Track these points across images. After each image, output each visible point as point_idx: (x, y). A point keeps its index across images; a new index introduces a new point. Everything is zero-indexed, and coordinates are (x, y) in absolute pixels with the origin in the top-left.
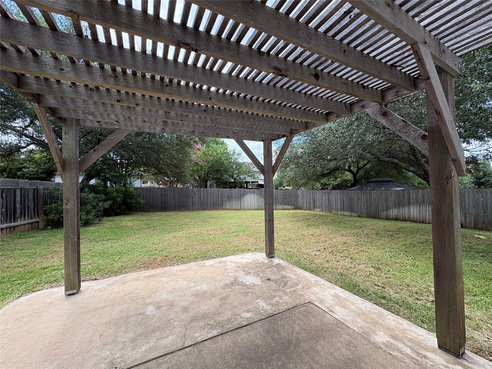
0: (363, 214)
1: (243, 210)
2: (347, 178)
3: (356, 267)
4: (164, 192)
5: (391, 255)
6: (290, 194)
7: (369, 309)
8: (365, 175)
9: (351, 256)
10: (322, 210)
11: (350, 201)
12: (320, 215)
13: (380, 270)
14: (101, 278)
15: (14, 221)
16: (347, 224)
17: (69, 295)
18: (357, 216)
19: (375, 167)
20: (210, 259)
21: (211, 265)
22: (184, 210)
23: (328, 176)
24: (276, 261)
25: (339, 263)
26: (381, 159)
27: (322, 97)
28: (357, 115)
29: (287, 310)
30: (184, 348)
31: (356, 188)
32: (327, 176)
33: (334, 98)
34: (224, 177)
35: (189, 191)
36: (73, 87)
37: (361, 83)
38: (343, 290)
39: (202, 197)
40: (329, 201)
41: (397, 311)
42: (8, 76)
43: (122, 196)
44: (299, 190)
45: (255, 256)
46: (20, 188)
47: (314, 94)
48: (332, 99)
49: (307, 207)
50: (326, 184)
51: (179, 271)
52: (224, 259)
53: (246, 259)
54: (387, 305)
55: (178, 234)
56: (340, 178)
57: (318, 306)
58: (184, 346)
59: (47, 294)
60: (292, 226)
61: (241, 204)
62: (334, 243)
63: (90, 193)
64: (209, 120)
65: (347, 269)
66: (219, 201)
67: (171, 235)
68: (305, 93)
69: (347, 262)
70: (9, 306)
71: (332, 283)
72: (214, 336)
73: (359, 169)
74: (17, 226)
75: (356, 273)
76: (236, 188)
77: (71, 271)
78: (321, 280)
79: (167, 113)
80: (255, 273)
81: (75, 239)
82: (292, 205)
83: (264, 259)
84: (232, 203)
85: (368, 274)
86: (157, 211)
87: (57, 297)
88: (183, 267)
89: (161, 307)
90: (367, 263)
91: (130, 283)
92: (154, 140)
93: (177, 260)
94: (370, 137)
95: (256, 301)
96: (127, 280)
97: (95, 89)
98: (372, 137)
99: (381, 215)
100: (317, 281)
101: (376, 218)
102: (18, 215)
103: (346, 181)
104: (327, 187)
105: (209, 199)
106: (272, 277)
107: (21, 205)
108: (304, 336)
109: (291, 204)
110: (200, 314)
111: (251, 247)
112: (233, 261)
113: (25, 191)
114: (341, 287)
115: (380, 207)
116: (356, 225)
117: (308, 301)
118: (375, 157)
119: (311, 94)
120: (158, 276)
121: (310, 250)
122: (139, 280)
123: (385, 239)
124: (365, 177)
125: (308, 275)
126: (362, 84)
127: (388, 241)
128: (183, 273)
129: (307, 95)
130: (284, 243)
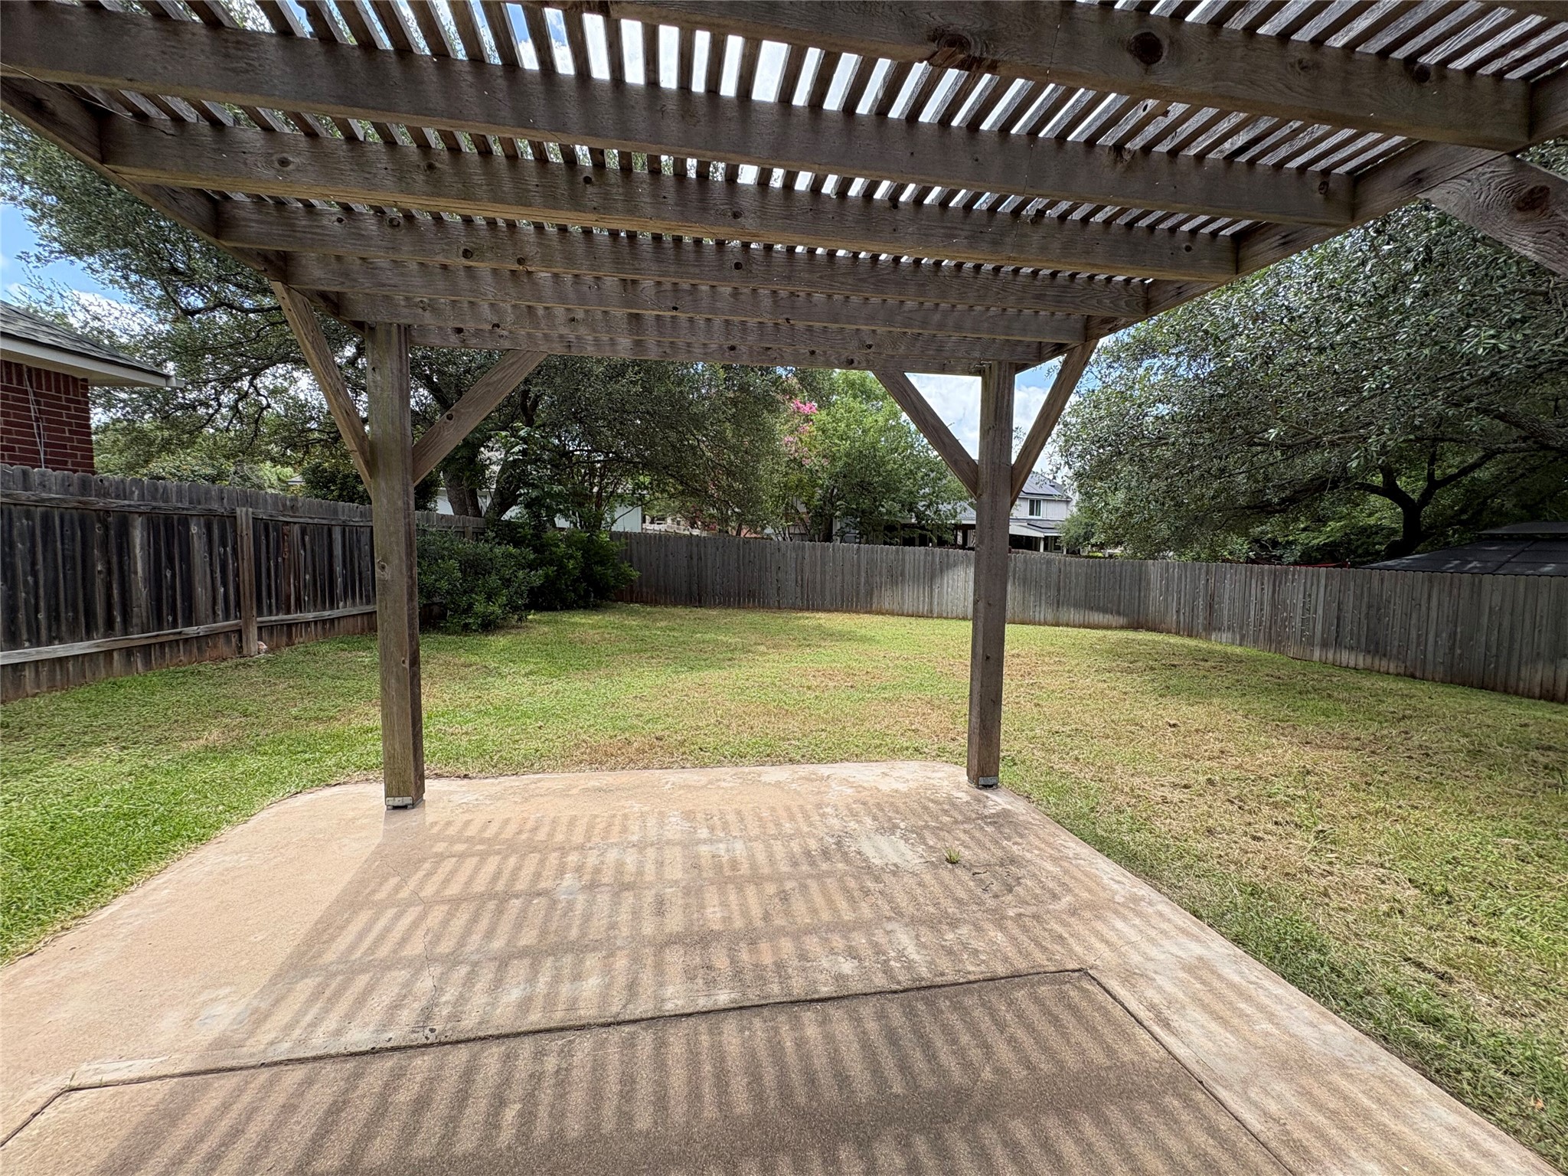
0: (1430, 668)
1: (940, 617)
2: (1372, 521)
3: (1331, 874)
4: (695, 549)
5: (1527, 849)
6: (1114, 572)
7: (1340, 1055)
8: (1462, 511)
9: (1320, 828)
10: (1242, 638)
11: (1373, 612)
12: (1227, 658)
13: (1448, 903)
14: (480, 775)
15: (332, 608)
16: (1338, 700)
17: (395, 808)
18: (1398, 675)
19: (1522, 475)
20: (781, 763)
21: (778, 784)
22: (751, 605)
23: (1284, 511)
24: (999, 800)
25: (1261, 843)
26: (1552, 443)
27: (1200, 157)
28: (1427, 247)
29: (984, 980)
30: (619, 1024)
31: (1406, 560)
32: (1278, 512)
33: (1263, 154)
34: (883, 506)
35: (768, 550)
36: (346, 221)
37: (1400, 54)
38: (1240, 952)
39: (807, 569)
40: (1274, 605)
41: (1484, 1094)
42: (183, 204)
43: (579, 554)
44: (1155, 559)
45: (929, 774)
46: (340, 522)
47: (1163, 148)
48: (1252, 162)
49: (1178, 622)
50: (1275, 544)
51: (681, 787)
52: (824, 770)
53: (897, 779)
54: (1440, 1057)
55: (712, 676)
56: (1340, 519)
57: (1114, 992)
58: (621, 1018)
59: (351, 797)
60: (1101, 685)
61: (931, 597)
62: (1261, 767)
63: (499, 544)
64: (767, 302)
65: (1287, 874)
66: (859, 584)
67: (695, 677)
68: (1118, 148)
69: (1297, 849)
70: (270, 811)
71: (1200, 917)
72: (716, 1008)
73: (1433, 484)
74: (339, 618)
75: (1326, 895)
76: (926, 545)
77: (397, 746)
78: (1155, 896)
79: (629, 287)
80: (912, 832)
81: (404, 662)
82: (1119, 613)
83: (958, 788)
84: (902, 594)
85: (1385, 908)
86: (675, 604)
87: (369, 809)
88: (696, 778)
89: (598, 886)
90: (1387, 865)
91: (541, 800)
92: (659, 391)
93: (684, 753)
94: (1478, 340)
95: (885, 925)
96: (537, 791)
97: (402, 222)
98: (1493, 337)
99: (1519, 679)
100: (1135, 899)
101: (1493, 689)
102: (339, 590)
103: (1366, 532)
104: (1278, 553)
105: (828, 578)
106: (966, 854)
107: (344, 566)
108: (1020, 1087)
109: (1115, 608)
110: (697, 929)
111: (930, 741)
112: (851, 780)
113: (351, 532)
114: (1238, 940)
115: (1517, 646)
116: (1382, 707)
117: (1077, 967)
118: (1523, 434)
119: (1147, 149)
120: (618, 793)
121: (1148, 780)
122: (568, 795)
123: (1510, 778)
124: (1464, 517)
125: (1108, 871)
126: (1411, 59)
127: (1526, 789)
128: (689, 796)
129: (1127, 157)
130: (1053, 742)
